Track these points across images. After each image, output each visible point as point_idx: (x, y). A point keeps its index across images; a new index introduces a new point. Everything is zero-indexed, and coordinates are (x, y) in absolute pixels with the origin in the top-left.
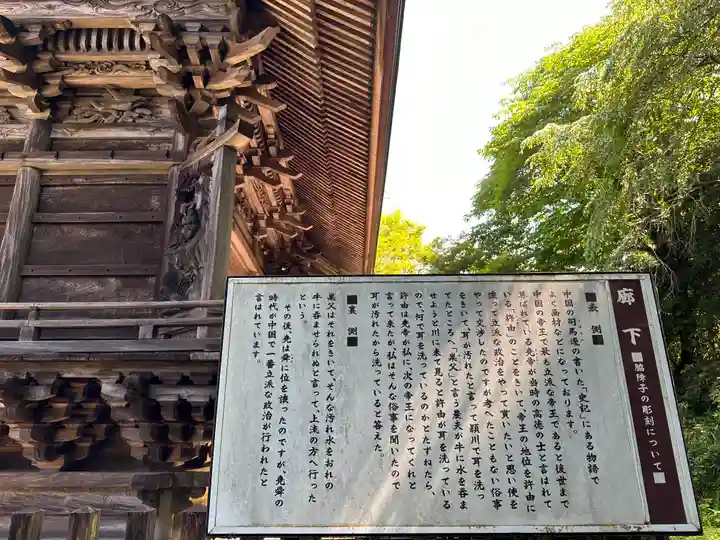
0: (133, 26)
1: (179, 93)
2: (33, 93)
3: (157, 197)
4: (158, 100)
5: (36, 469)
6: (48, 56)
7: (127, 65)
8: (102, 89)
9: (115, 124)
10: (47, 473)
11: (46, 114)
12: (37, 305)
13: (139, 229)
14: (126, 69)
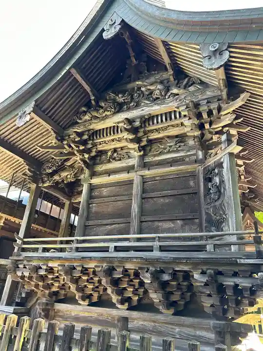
0: (176, 109)
1: (197, 133)
2: (138, 145)
3: (192, 182)
4: (187, 138)
5: (161, 313)
6: (142, 130)
7: (173, 126)
8: (162, 138)
9: (169, 152)
10: (167, 316)
11: (142, 153)
12: (158, 235)
13: (186, 197)
14: (172, 127)
